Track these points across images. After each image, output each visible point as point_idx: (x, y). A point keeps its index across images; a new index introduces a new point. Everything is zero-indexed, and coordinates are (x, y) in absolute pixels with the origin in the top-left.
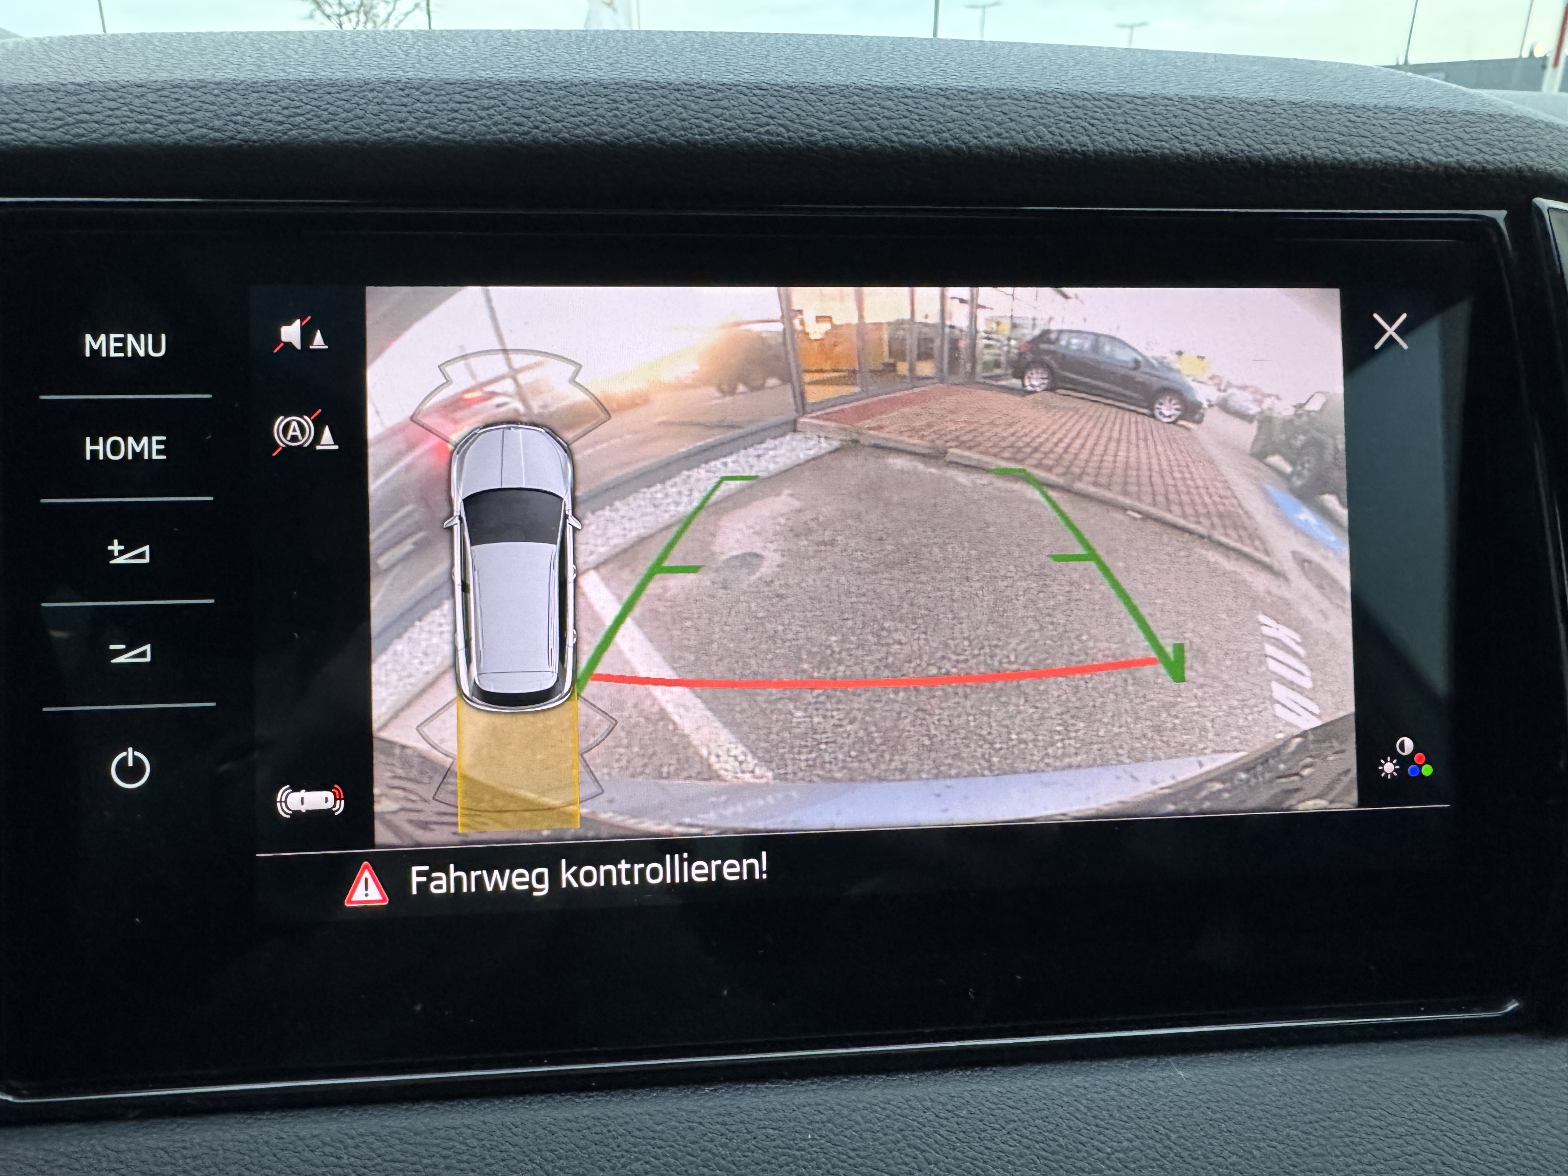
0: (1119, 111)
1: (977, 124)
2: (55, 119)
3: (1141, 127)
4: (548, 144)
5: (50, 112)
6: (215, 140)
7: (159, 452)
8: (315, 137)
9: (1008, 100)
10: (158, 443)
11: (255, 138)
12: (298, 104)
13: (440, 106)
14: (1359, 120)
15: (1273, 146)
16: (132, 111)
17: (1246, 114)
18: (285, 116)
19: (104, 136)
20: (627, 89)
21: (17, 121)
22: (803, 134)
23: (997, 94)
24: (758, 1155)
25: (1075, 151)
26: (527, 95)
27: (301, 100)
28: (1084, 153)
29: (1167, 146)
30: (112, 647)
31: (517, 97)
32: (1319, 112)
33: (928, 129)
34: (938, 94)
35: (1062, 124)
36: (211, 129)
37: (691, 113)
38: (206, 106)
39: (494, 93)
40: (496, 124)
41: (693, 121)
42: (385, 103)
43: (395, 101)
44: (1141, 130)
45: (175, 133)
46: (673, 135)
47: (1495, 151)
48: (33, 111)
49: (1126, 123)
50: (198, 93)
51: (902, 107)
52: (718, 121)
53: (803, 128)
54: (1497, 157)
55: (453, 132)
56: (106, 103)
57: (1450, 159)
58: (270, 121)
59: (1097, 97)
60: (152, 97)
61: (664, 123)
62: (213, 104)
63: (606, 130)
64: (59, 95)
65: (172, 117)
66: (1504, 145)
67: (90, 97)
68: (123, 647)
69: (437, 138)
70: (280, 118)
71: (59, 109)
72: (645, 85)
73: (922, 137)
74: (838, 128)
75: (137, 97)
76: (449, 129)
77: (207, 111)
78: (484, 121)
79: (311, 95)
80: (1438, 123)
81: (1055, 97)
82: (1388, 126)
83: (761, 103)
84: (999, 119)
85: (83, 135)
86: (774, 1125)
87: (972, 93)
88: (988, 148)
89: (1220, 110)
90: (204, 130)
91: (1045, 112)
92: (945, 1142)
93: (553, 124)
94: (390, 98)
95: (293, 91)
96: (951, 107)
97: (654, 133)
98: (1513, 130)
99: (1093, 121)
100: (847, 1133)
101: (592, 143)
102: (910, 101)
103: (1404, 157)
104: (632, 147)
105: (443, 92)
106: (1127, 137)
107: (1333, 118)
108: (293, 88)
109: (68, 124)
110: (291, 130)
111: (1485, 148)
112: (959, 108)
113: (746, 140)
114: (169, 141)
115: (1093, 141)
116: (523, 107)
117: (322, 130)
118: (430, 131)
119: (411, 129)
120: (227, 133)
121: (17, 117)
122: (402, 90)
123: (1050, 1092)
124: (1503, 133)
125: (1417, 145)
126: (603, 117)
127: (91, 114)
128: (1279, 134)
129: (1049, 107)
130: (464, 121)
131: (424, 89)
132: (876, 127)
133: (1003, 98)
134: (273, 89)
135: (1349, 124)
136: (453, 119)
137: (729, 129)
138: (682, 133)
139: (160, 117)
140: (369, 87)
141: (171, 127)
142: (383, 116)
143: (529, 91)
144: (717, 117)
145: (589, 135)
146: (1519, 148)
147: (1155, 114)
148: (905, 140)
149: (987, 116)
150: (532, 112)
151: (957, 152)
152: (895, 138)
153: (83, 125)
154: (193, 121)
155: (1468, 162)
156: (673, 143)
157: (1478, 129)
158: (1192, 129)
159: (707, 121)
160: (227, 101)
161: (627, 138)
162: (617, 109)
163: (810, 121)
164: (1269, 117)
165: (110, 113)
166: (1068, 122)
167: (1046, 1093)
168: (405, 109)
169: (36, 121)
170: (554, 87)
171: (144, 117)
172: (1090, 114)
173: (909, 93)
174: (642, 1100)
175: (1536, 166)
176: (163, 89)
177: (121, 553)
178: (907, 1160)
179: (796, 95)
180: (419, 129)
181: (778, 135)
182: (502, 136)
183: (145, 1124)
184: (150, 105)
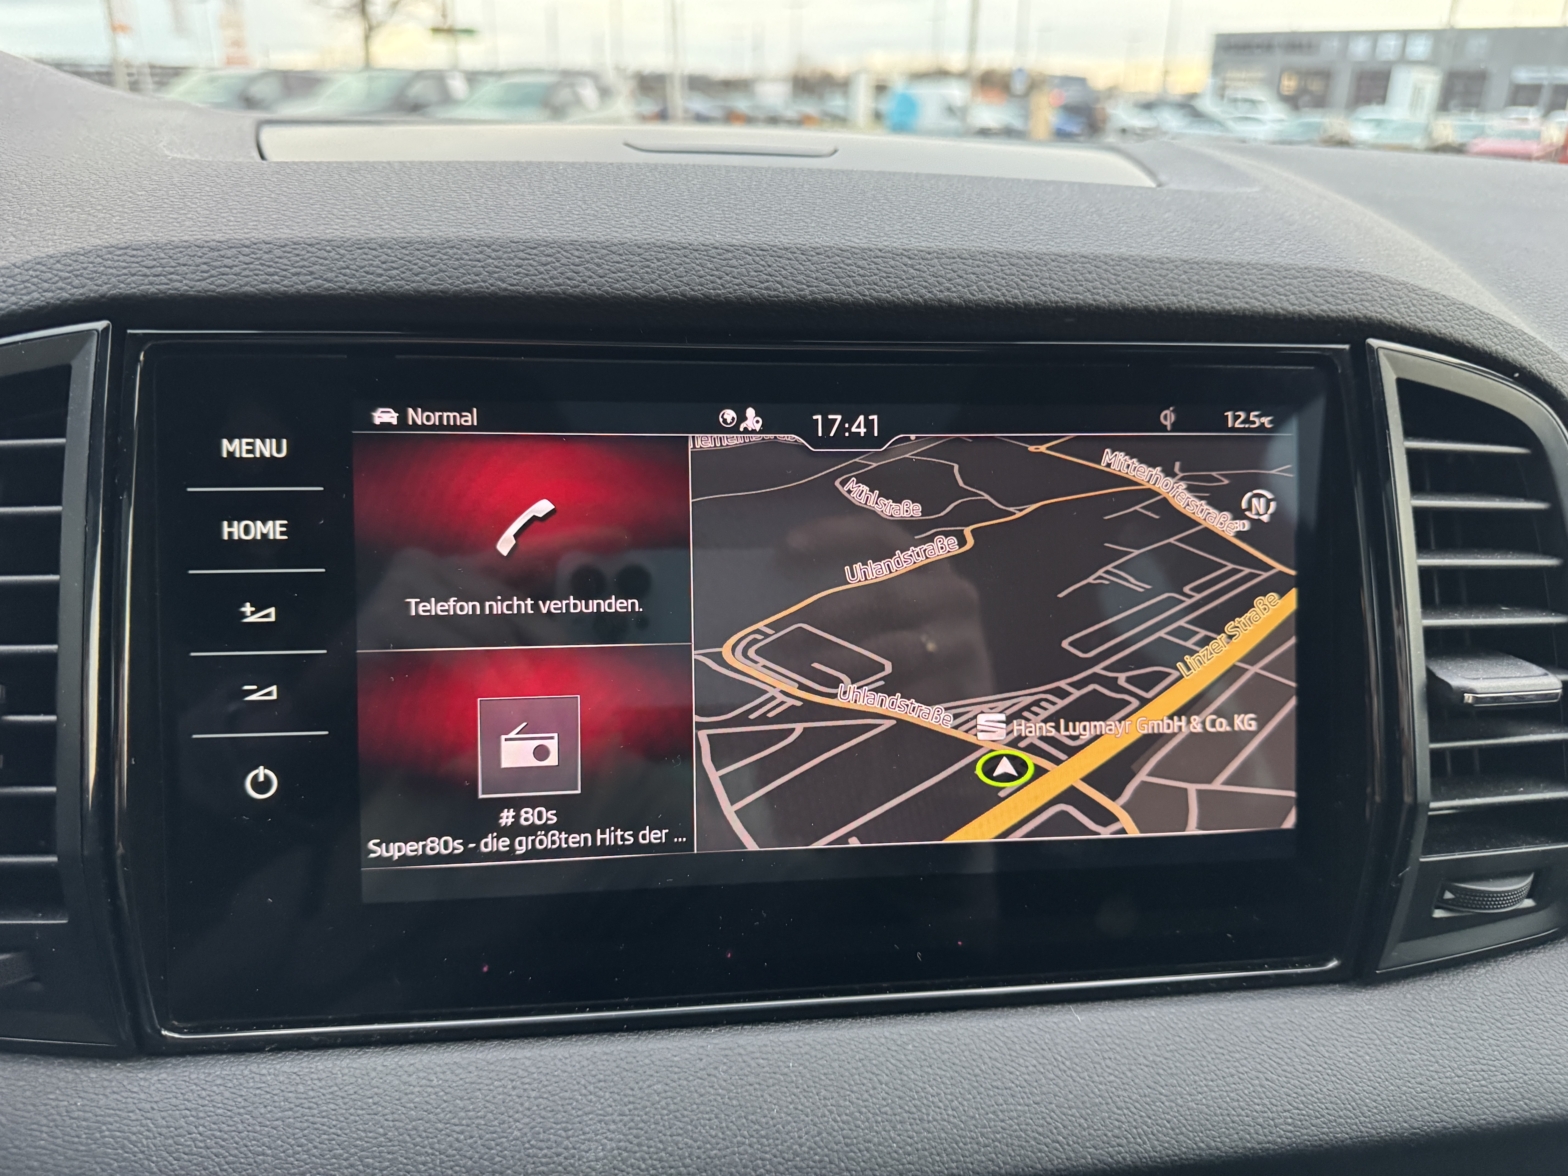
0: (1044, 269)
1: (932, 280)
2: (202, 272)
3: (1062, 282)
4: (594, 295)
5: (198, 266)
6: (327, 289)
7: (282, 533)
8: (407, 287)
9: (958, 259)
10: (282, 526)
11: (360, 288)
12: (394, 259)
13: (508, 262)
14: (1233, 275)
15: (1165, 297)
16: (262, 264)
17: (1145, 269)
18: (385, 270)
19: (241, 286)
20: (655, 249)
21: (172, 273)
22: (794, 289)
23: (949, 254)
24: (751, 1079)
25: (1008, 302)
26: (577, 253)
27: (396, 256)
28: (1015, 304)
29: (1081, 297)
30: (246, 687)
31: (569, 255)
32: (1203, 268)
33: (893, 285)
34: (902, 254)
35: (999, 280)
36: (325, 280)
37: (707, 270)
38: (321, 261)
39: (550, 251)
40: (552, 278)
41: (708, 277)
42: (462, 259)
43: (471, 257)
44: (1061, 285)
45: (297, 284)
46: (693, 290)
47: (1339, 301)
48: (184, 265)
49: (1050, 278)
50: (313, 249)
51: (873, 266)
52: (728, 278)
53: (795, 285)
54: (1339, 307)
55: (517, 285)
56: (242, 258)
57: (1303, 309)
58: (372, 274)
59: (1028, 254)
60: (279, 253)
61: (685, 279)
62: (326, 259)
63: (639, 284)
64: (204, 250)
65: (294, 270)
66: (1345, 297)
67: (229, 253)
68: (255, 687)
69: (506, 289)
70: (380, 271)
71: (205, 263)
72: (671, 245)
73: (888, 292)
74: (822, 284)
75: (266, 253)
76: (515, 282)
77: (321, 265)
78: (542, 276)
79: (404, 251)
80: (1296, 278)
81: (995, 256)
82: (1256, 280)
83: (763, 263)
84: (948, 276)
85: (224, 286)
86: (765, 1056)
87: (929, 254)
88: (940, 300)
89: (1126, 266)
90: (320, 281)
91: (986, 269)
92: (894, 1068)
93: (597, 279)
94: (467, 254)
95: (390, 248)
96: (912, 266)
97: (677, 287)
98: (1355, 284)
99: (1023, 277)
100: (820, 1062)
101: (629, 295)
102: (879, 260)
103: (1267, 306)
104: (661, 299)
105: (509, 250)
106: (1050, 290)
107: (1214, 273)
108: (389, 245)
109: (212, 276)
110: (388, 281)
111: (1331, 299)
112: (918, 267)
113: (750, 294)
114: (292, 290)
115: (1023, 294)
116: (573, 264)
117: (413, 282)
118: (499, 283)
119: (484, 282)
120: (338, 284)
121: (172, 270)
122: (476, 247)
123: (976, 1030)
124: (1346, 286)
125: (1278, 297)
126: (637, 273)
127: (231, 267)
128: (1171, 287)
129: (989, 265)
130: (527, 275)
131: (493, 247)
132: (852, 283)
133: (954, 258)
134: (374, 246)
135: (1226, 279)
136: (518, 273)
137: (737, 285)
138: (700, 287)
139: (285, 270)
140: (450, 244)
141: (294, 278)
142: (461, 270)
143: (578, 250)
144: (727, 275)
145: (626, 288)
146: (1358, 299)
147: (1074, 270)
148: (875, 294)
149: (939, 273)
150: (580, 268)
151: (916, 304)
152: (867, 293)
153: (224, 277)
154: (312, 273)
155: (1317, 311)
156: (692, 296)
157: (1326, 283)
158: (1101, 283)
159: (720, 278)
160: (338, 257)
161: (656, 292)
162: (648, 267)
163: (800, 278)
164: (1164, 272)
165: (245, 266)
166: (1003, 279)
167: (974, 1032)
168: (480, 264)
169: (186, 274)
170: (598, 246)
171: (272, 270)
172: (1023, 271)
173: (880, 254)
174: (662, 1038)
175: (1369, 314)
176: (286, 245)
177: (253, 613)
178: (865, 1081)
179: (790, 255)
180: (490, 281)
181: (775, 290)
182: (557, 288)
183: (280, 1055)
184: (277, 260)
